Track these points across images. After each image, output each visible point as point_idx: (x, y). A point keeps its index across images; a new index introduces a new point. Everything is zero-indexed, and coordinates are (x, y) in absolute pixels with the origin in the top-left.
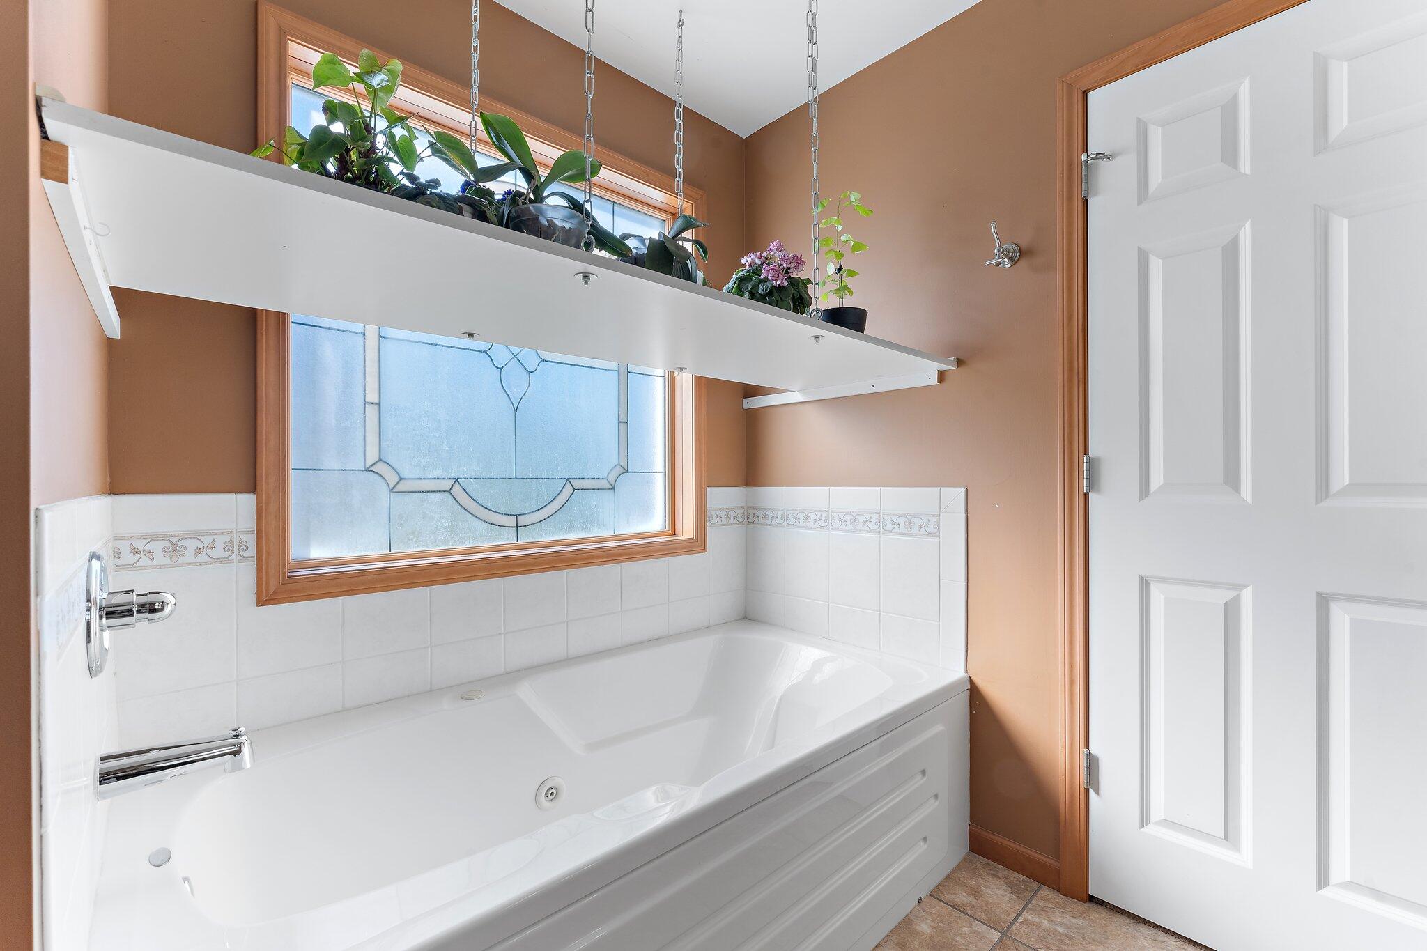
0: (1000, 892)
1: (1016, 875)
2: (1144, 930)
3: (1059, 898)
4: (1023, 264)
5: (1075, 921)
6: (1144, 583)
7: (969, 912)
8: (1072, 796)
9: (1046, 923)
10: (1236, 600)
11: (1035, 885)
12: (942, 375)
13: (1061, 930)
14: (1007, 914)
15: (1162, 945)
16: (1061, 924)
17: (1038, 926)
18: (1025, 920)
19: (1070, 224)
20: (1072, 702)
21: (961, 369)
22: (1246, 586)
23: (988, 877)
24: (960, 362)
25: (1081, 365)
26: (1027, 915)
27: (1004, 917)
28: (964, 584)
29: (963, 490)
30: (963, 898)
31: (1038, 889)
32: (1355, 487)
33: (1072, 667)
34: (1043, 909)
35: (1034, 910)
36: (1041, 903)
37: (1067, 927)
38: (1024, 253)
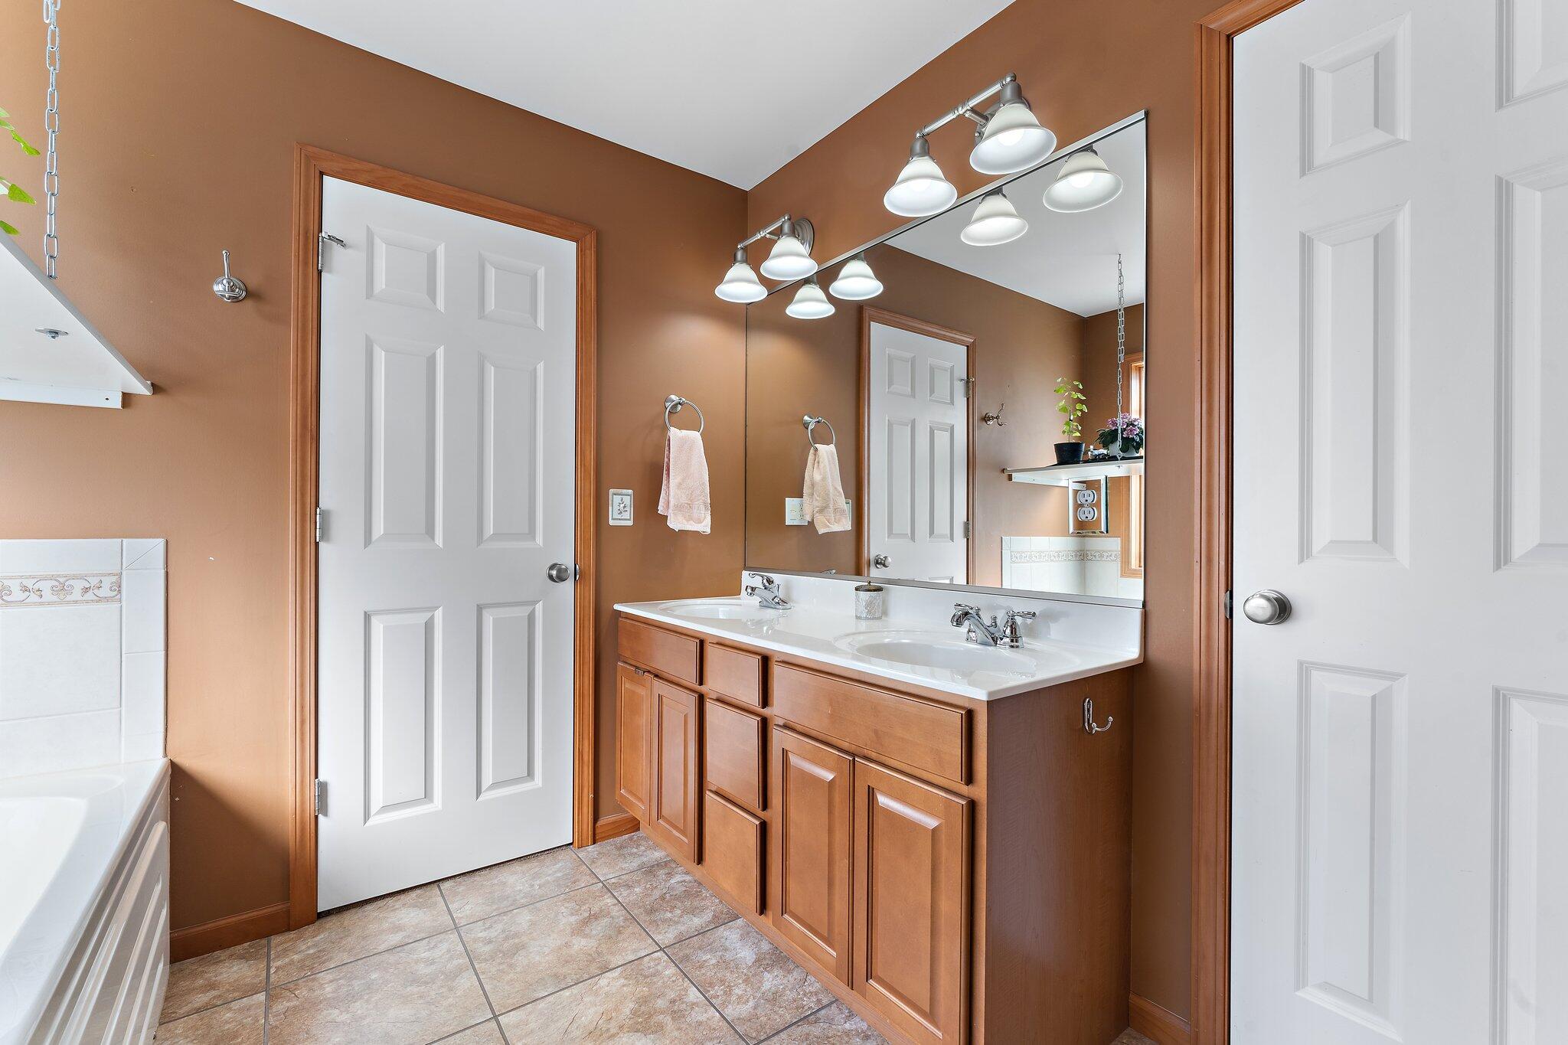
0: (235, 968)
1: (238, 947)
2: (368, 908)
3: (292, 935)
4: (249, 304)
5: (318, 938)
6: (367, 617)
7: (219, 1003)
8: (303, 830)
9: (296, 957)
10: (432, 618)
11: (264, 941)
12: (127, 399)
13: (311, 951)
14: (257, 976)
15: (385, 907)
16: (309, 948)
17: (292, 962)
18: (278, 968)
19: (305, 288)
20: (302, 741)
21: (158, 397)
22: (438, 607)
23: (212, 968)
24: (156, 389)
25: (314, 423)
26: (274, 965)
27: (257, 981)
28: (163, 653)
29: (160, 543)
30: (200, 999)
31: (269, 943)
32: (497, 536)
33: (302, 707)
34: (285, 950)
35: (278, 957)
36: (280, 948)
37: (315, 946)
38: (251, 294)
